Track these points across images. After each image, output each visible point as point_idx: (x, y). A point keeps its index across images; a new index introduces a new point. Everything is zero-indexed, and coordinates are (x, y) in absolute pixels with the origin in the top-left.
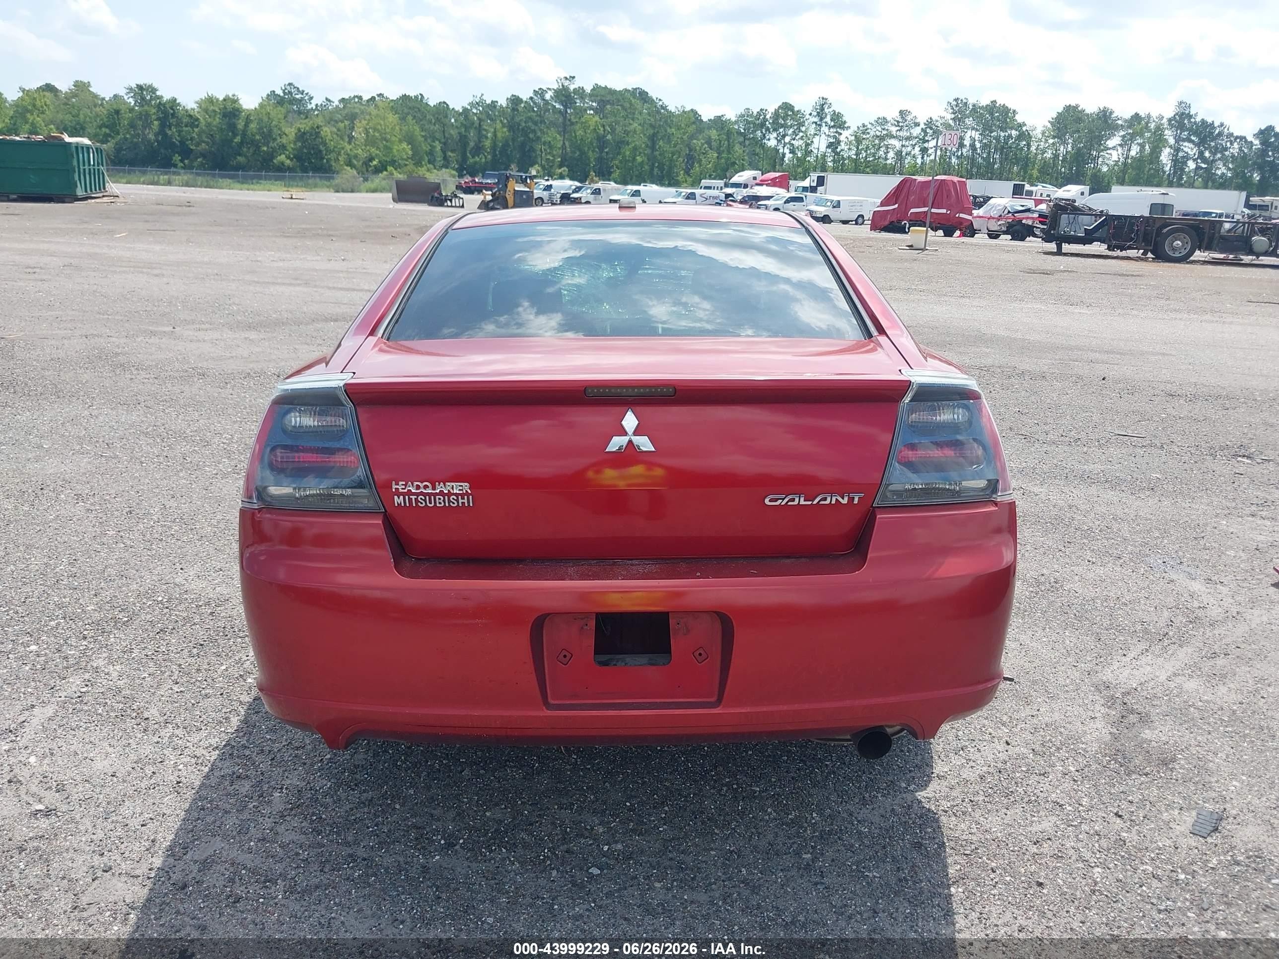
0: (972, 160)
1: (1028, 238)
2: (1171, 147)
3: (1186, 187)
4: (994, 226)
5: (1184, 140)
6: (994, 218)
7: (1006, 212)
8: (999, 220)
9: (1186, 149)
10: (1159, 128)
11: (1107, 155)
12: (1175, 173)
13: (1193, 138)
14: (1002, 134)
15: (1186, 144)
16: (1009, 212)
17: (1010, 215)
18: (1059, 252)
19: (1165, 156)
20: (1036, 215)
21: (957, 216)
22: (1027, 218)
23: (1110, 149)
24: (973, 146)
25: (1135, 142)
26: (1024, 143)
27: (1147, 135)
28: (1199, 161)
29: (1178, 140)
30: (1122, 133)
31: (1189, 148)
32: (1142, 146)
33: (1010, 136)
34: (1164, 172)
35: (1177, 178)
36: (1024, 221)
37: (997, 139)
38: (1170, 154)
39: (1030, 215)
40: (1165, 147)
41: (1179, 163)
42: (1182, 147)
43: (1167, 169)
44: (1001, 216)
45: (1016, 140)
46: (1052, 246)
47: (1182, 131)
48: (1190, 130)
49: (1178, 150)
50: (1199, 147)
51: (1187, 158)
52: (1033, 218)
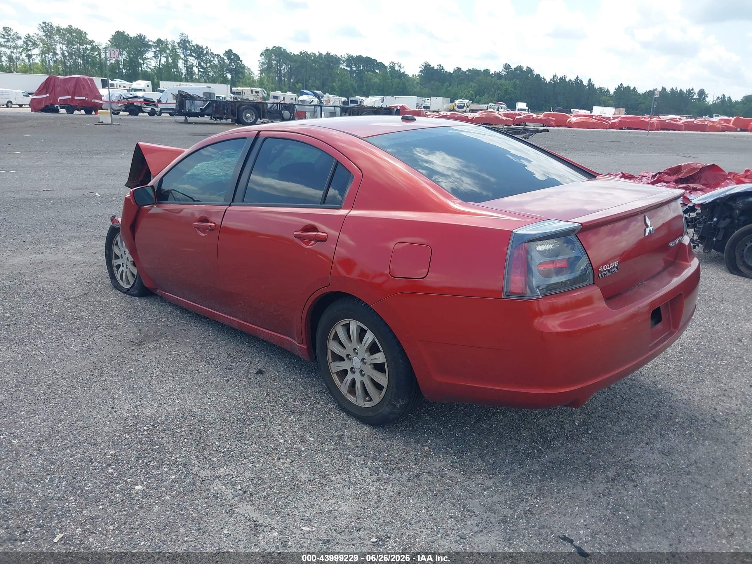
0: (64, 63)
1: (139, 114)
2: (182, 59)
3: (195, 82)
4: (116, 107)
5: (189, 56)
6: (115, 102)
7: (122, 98)
8: (118, 103)
9: (191, 61)
10: (174, 48)
11: (148, 63)
12: (188, 74)
13: (194, 55)
14: (81, 47)
15: (190, 57)
16: (124, 98)
17: (125, 100)
18: (186, 122)
19: (181, 64)
20: (142, 100)
21: (93, 101)
22: (137, 102)
23: (148, 59)
24: (63, 54)
25: (163, 56)
26: (96, 53)
27: (168, 51)
28: (199, 67)
29: (186, 55)
30: (154, 50)
31: (192, 60)
32: (167, 58)
33: (86, 49)
34: (182, 73)
35: (190, 77)
36: (135, 104)
37: (78, 50)
38: (183, 63)
39: (139, 100)
40: (180, 59)
41: (189, 68)
42: (189, 60)
43: (183, 71)
44: (119, 100)
45: (91, 51)
46: (182, 118)
47: (187, 50)
48: (191, 50)
49: (186, 61)
50: (198, 60)
51: (192, 66)
52: (140, 102)
